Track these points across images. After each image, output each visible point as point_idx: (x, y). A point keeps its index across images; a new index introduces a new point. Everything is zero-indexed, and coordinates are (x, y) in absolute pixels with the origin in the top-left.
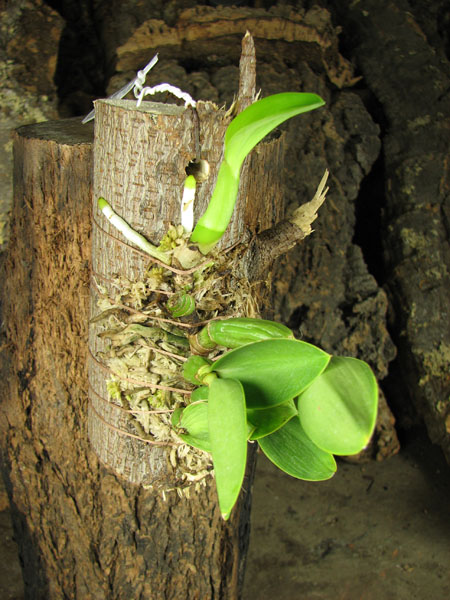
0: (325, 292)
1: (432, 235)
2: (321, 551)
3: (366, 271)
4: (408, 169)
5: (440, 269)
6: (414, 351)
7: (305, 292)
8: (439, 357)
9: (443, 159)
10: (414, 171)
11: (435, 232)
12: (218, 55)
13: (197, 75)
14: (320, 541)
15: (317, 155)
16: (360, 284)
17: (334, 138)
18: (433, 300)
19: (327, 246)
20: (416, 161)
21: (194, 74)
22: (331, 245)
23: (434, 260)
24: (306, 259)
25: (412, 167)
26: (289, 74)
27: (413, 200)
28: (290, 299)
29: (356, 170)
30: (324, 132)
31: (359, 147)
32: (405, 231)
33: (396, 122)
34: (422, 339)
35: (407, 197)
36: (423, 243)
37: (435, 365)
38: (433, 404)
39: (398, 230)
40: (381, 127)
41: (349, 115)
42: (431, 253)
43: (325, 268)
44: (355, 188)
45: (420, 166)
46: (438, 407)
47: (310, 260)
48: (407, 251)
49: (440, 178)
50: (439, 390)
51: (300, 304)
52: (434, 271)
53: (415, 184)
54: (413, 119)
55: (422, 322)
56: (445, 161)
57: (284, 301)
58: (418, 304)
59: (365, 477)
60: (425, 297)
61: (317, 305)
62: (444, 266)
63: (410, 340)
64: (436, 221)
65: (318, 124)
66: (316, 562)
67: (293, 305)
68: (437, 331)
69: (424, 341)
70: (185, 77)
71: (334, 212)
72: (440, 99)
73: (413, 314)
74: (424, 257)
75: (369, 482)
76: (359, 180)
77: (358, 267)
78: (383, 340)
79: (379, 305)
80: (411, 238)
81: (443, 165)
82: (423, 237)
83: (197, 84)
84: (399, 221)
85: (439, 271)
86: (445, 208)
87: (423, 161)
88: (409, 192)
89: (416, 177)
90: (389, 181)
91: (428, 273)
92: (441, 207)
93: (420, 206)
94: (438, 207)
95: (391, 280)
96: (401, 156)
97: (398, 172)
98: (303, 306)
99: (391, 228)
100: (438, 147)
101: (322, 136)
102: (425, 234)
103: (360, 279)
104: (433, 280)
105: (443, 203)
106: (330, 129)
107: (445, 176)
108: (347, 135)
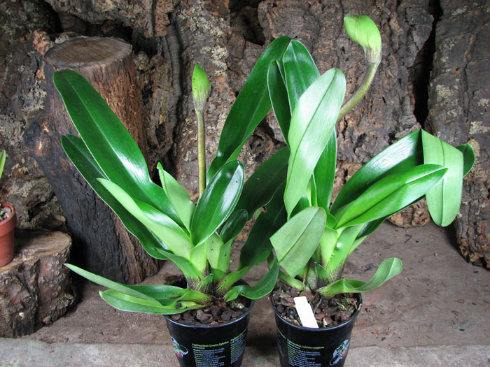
0: (378, 126)
1: (454, 89)
2: (364, 268)
3: (412, 113)
4: (445, 46)
5: (457, 110)
7: (366, 126)
9: (470, 37)
10: (449, 47)
11: (456, 87)
14: (366, 264)
16: (406, 121)
17: (396, 29)
18: (450, 129)
19: (383, 98)
20: (451, 40)
22: (385, 98)
23: (453, 105)
24: (369, 106)
25: (448, 44)
27: (447, 66)
28: (356, 130)
29: (413, 48)
30: (390, 26)
31: (414, 33)
32: (439, 86)
33: (445, 12)
35: (444, 64)
36: (449, 94)
39: (435, 86)
40: (434, 17)
41: (408, 13)
42: (452, 101)
43: (380, 112)
44: (411, 59)
45: (453, 43)
47: (371, 107)
48: (439, 99)
49: (465, 51)
51: (362, 133)
52: (452, 112)
53: (449, 56)
54: (455, 10)
56: (471, 39)
57: (352, 131)
58: (442, 132)
59: (406, 235)
60: (446, 128)
61: (372, 133)
62: (460, 109)
64: (457, 80)
65: (384, 21)
66: (360, 273)
67: (357, 134)
71: (390, 77)
74: (447, 103)
75: (408, 238)
76: (415, 54)
77: (406, 110)
80: (442, 91)
81: (469, 42)
82: (449, 90)
84: (435, 80)
86: (467, 70)
87: (456, 40)
88: (444, 61)
89: (450, 51)
90: (436, 53)
91: (448, 113)
92: (464, 70)
93: (449, 70)
94: (462, 70)
95: (428, 118)
96: (444, 36)
97: (440, 47)
98: (364, 134)
99: (431, 85)
100: (468, 29)
101: (388, 28)
102: (450, 88)
103: (406, 117)
104: (452, 118)
105: (466, 67)
106: (394, 24)
107: (469, 49)
108: (407, 26)
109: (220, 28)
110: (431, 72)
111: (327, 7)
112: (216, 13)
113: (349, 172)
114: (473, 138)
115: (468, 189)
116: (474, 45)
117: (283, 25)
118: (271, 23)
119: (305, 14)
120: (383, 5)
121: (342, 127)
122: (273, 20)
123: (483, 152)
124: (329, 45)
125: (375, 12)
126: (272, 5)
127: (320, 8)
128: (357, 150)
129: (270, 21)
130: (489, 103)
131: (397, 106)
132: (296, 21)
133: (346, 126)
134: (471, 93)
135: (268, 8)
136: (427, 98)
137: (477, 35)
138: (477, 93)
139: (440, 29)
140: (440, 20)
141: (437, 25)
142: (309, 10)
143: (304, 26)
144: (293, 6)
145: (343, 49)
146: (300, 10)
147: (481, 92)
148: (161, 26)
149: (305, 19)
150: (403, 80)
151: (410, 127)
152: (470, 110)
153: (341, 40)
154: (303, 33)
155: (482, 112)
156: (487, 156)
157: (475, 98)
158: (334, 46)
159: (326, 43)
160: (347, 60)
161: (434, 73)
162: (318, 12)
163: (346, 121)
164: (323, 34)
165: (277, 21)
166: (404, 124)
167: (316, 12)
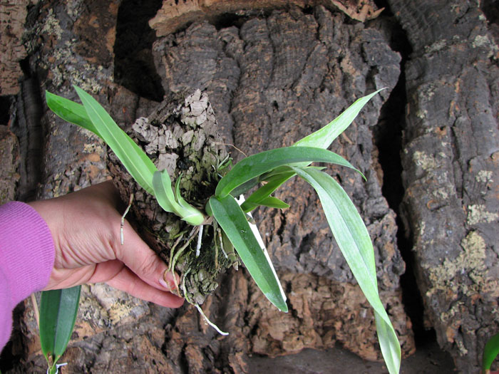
1: (440, 157)
3: (380, 193)
4: (422, 94)
5: (446, 189)
6: (423, 265)
7: (314, 220)
8: (443, 271)
9: (455, 82)
10: (428, 96)
11: (443, 155)
12: (244, 9)
13: (225, 31)
15: (331, 92)
16: (373, 207)
17: (350, 72)
18: (440, 218)
19: (338, 175)
20: (430, 87)
21: (223, 30)
23: (441, 181)
25: (425, 93)
26: (305, 20)
27: (427, 123)
28: (299, 228)
30: (341, 69)
31: (376, 77)
32: (417, 154)
33: (416, 48)
34: (429, 255)
35: (422, 121)
36: (433, 164)
37: (440, 279)
38: (438, 314)
39: (411, 153)
40: (402, 55)
41: (366, 50)
42: (438, 175)
44: (374, 115)
45: (432, 91)
46: (442, 317)
48: (419, 173)
49: (450, 102)
50: (443, 302)
51: (308, 231)
52: (441, 191)
53: (428, 109)
54: (430, 45)
55: (429, 239)
56: (457, 84)
57: (294, 229)
58: (427, 223)
60: (433, 216)
61: (323, 232)
62: (452, 187)
63: (419, 255)
64: (444, 144)
65: (334, 62)
67: (301, 233)
68: (442, 248)
69: (431, 257)
70: (215, 34)
71: (346, 143)
72: (457, 21)
73: (422, 232)
74: (432, 178)
76: (379, 108)
77: (372, 190)
78: (389, 258)
79: (385, 228)
80: (422, 160)
81: (455, 88)
82: (432, 159)
83: (225, 39)
84: (412, 145)
85: (445, 191)
86: (456, 129)
87: (436, 86)
88: (422, 117)
89: (428, 102)
90: (408, 105)
91: (435, 194)
92: (452, 129)
93: (430, 130)
94: (448, 129)
95: (405, 199)
96: (419, 81)
97: (414, 97)
98: (312, 233)
99: (406, 151)
100: (451, 70)
101: (339, 72)
102: (434, 156)
103: (372, 201)
104: (440, 200)
105: (454, 125)
106: (347, 65)
107: (456, 99)
108: (366, 69)
109: (96, 79)
110: (403, 132)
111: (249, 45)
112: (93, 60)
113: (293, 286)
114: (473, 230)
115: (473, 310)
116: (462, 93)
117: (187, 73)
118: (168, 70)
119: (219, 55)
120: (330, 38)
121: (278, 224)
122: (171, 66)
123: (490, 250)
124: (254, 99)
125: (319, 49)
126: (171, 45)
127: (240, 46)
128: (302, 256)
129: (167, 66)
130: (492, 177)
131: (359, 185)
132: (205, 66)
133: (284, 222)
134: (464, 162)
135: (165, 49)
136: (402, 169)
137: (465, 80)
138: (473, 162)
139: (413, 72)
140: (410, 59)
141: (407, 65)
142: (224, 49)
143: (217, 73)
144: (200, 45)
145: (275, 104)
146: (211, 50)
147: (479, 161)
148: (8, 80)
149: (219, 63)
150: (365, 147)
151: (380, 217)
152: (466, 188)
153: (271, 92)
154: (215, 83)
155: (484, 190)
156: (495, 256)
157: (470, 170)
158: (262, 101)
159: (251, 96)
160: (282, 120)
161: (408, 134)
162: (238, 51)
163: (283, 215)
164: (244, 83)
165: (177, 67)
166: (370, 211)
167: (234, 52)
